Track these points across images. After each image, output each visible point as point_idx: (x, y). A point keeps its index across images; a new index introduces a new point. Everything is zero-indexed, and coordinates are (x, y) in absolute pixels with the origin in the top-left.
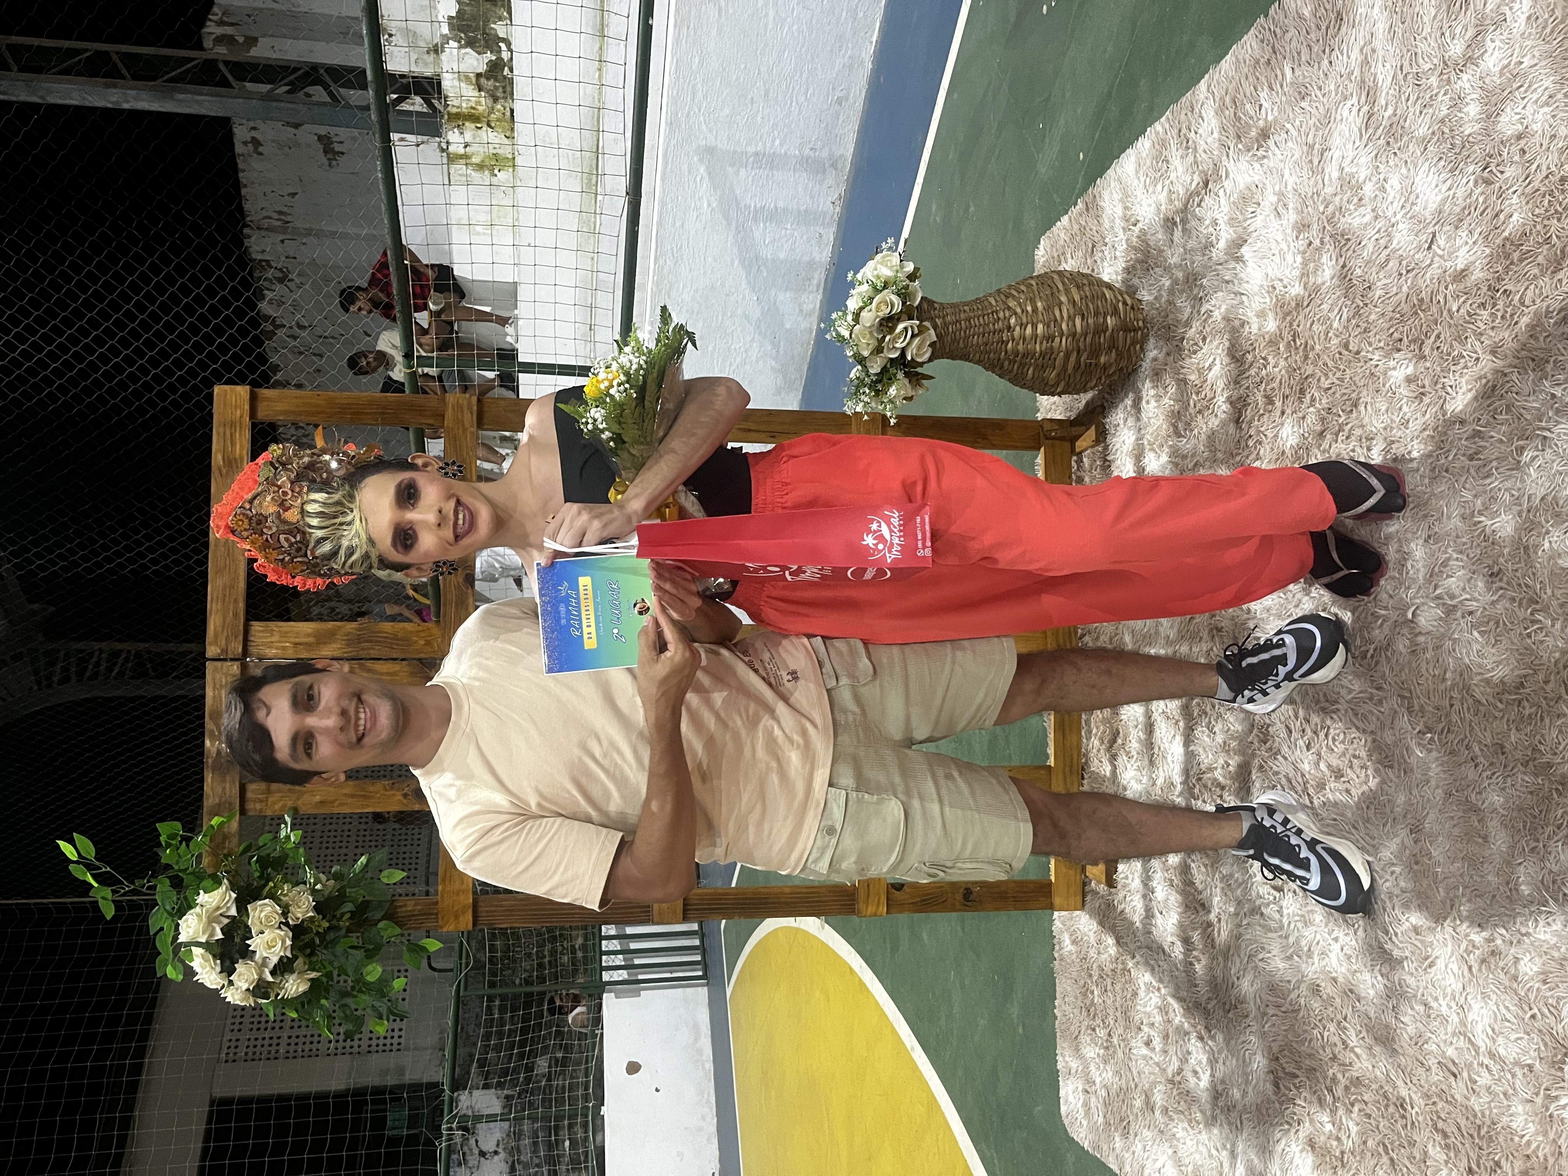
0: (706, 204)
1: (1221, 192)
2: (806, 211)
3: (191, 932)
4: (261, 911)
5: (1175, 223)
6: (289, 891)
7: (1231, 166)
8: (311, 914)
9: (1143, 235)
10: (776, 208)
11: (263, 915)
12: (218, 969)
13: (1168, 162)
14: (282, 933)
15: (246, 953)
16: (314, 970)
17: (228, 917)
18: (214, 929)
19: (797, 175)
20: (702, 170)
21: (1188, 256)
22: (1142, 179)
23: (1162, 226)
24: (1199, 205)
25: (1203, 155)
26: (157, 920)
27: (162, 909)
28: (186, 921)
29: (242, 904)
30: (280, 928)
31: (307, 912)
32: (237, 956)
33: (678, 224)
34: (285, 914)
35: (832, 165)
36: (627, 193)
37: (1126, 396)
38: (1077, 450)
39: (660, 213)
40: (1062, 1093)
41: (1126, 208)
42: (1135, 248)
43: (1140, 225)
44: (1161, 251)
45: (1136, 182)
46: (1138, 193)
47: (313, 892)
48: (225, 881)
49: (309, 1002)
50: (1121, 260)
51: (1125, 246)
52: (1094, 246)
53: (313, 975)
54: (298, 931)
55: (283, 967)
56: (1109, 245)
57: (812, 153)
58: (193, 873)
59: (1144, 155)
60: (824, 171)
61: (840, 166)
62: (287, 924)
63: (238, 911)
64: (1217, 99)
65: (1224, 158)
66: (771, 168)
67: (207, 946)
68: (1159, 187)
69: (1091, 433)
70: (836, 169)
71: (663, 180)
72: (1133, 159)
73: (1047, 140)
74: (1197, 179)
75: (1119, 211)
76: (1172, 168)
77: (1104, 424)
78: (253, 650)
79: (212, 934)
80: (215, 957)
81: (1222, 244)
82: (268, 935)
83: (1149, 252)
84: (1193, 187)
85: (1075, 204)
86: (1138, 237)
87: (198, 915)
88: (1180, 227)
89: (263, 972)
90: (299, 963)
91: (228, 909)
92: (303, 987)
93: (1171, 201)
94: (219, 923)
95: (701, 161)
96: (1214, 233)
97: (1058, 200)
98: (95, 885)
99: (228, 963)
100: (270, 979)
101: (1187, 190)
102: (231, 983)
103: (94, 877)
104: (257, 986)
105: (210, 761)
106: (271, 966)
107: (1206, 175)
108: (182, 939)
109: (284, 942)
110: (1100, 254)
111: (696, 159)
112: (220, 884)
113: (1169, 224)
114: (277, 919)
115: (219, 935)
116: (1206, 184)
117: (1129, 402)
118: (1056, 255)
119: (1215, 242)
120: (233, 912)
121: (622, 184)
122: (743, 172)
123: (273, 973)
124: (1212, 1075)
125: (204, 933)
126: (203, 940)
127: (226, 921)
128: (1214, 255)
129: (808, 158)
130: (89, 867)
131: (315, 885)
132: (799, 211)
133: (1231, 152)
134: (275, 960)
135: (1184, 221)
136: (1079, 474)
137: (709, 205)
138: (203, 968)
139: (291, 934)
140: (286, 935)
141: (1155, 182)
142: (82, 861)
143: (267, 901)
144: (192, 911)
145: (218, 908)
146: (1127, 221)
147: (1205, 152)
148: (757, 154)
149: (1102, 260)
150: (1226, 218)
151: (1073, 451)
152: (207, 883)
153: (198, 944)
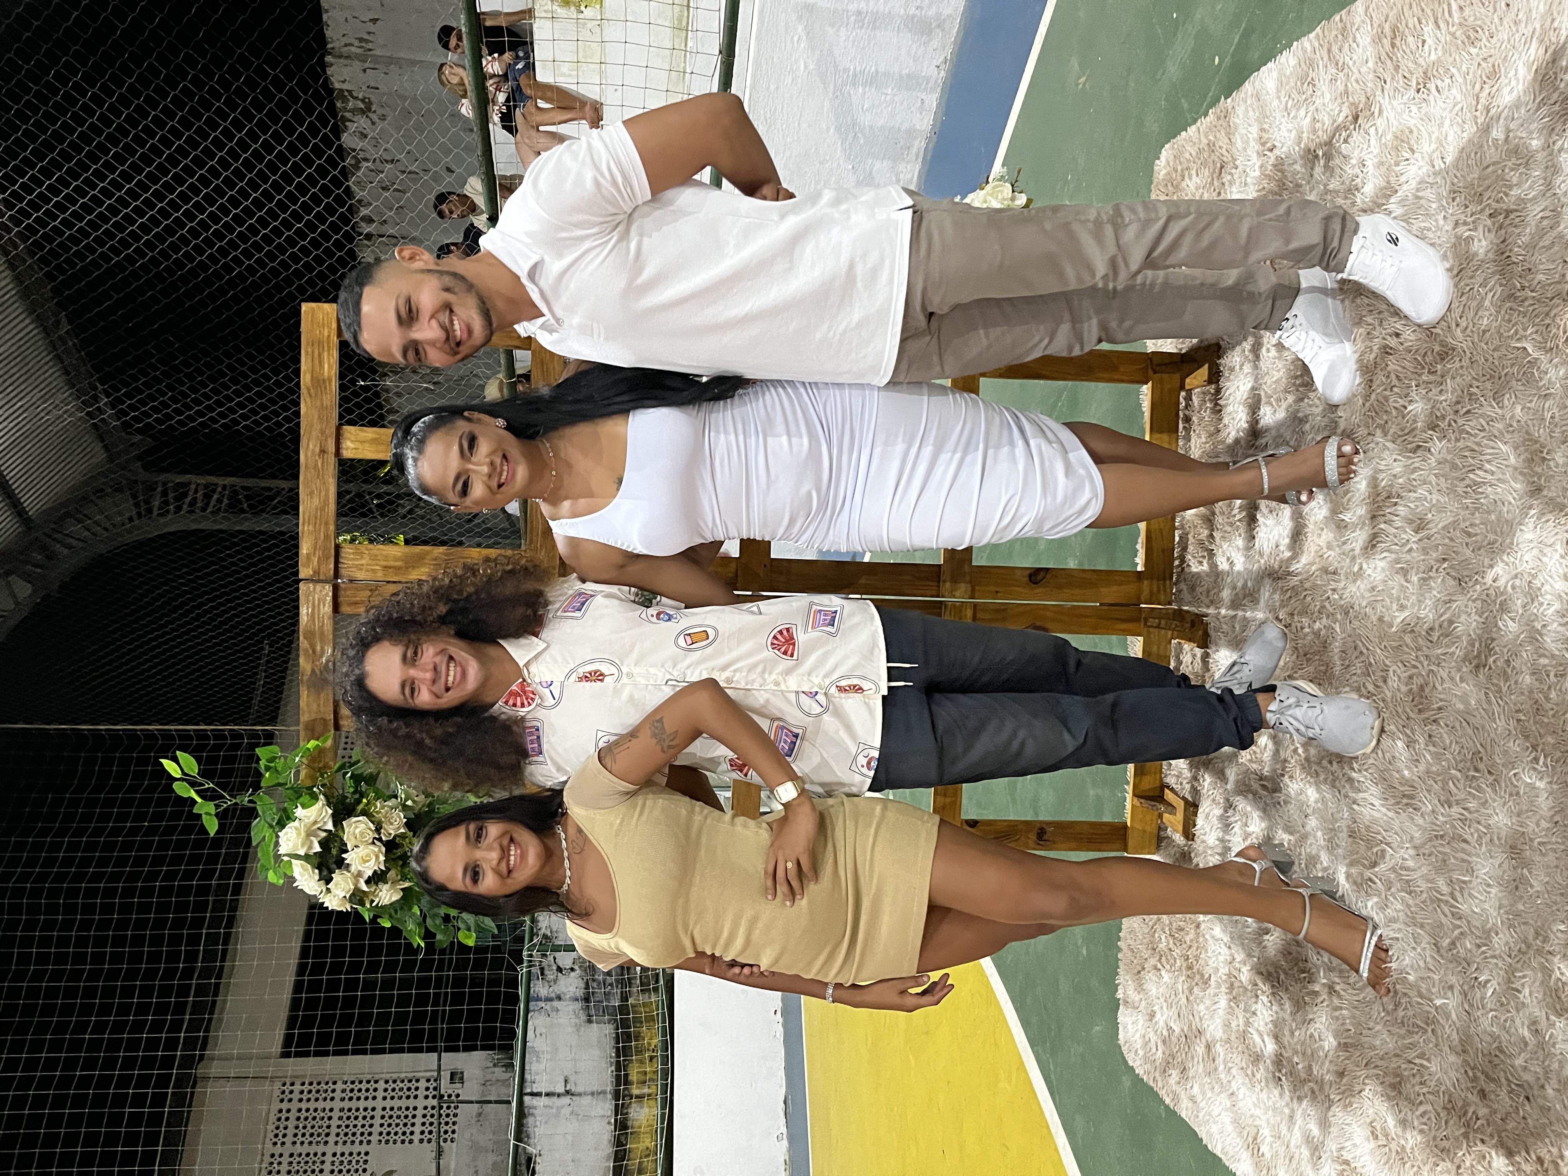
0: (802, 68)
1: (1372, 131)
2: (908, 75)
3: (291, 844)
4: (356, 827)
5: (1317, 156)
6: (383, 807)
7: (1385, 103)
8: (402, 830)
9: (1279, 165)
10: (877, 72)
11: (357, 831)
12: (317, 877)
13: (1314, 85)
14: (376, 849)
15: (341, 863)
16: (404, 878)
17: (325, 831)
18: (312, 842)
19: (901, 35)
20: (800, 28)
21: (1329, 197)
22: (1284, 100)
23: (1302, 158)
24: (1346, 141)
25: (1354, 84)
26: (259, 830)
27: (263, 822)
28: (286, 833)
29: (338, 820)
30: (373, 843)
31: (399, 828)
32: (334, 866)
33: (773, 87)
34: (378, 830)
35: (939, 26)
36: (720, 52)
37: (1245, 339)
38: (1187, 387)
39: (754, 76)
41: (1263, 130)
42: (1269, 178)
43: (1276, 152)
44: (1299, 186)
45: (1276, 103)
46: (1278, 114)
47: (405, 807)
48: (322, 797)
49: (401, 908)
50: (1252, 187)
51: (1257, 173)
52: (1222, 167)
53: (407, 884)
54: (391, 846)
55: (377, 878)
56: (1240, 168)
57: (918, 12)
58: (292, 788)
59: (1288, 73)
60: (931, 31)
61: (947, 26)
62: (380, 840)
63: (335, 825)
64: (1375, 25)
65: (1379, 93)
66: (874, 28)
67: (307, 858)
68: (1302, 112)
69: (1203, 372)
70: (943, 30)
71: (757, 37)
72: (1275, 75)
73: (1179, 36)
74: (1346, 111)
75: (1254, 131)
76: (1318, 93)
77: (1218, 366)
78: (343, 572)
79: (310, 848)
80: (314, 867)
81: (1369, 189)
82: (362, 851)
83: (1284, 184)
84: (1340, 119)
85: (1206, 114)
86: (1275, 166)
87: (296, 828)
88: (1322, 162)
89: (358, 881)
90: (392, 874)
91: (325, 823)
92: (396, 897)
93: (1315, 131)
94: (316, 836)
95: (800, 18)
96: (1361, 175)
97: (1186, 106)
98: (199, 800)
99: (325, 873)
100: (365, 888)
101: (1335, 121)
102: (328, 890)
103: (197, 792)
104: (353, 895)
105: (305, 678)
106: (366, 877)
107: (1357, 107)
108: (282, 850)
109: (377, 857)
110: (1229, 177)
111: (794, 17)
112: (317, 799)
113: (1310, 156)
114: (372, 835)
115: (317, 848)
116: (1356, 118)
117: (1247, 345)
118: (1179, 168)
119: (1360, 186)
120: (330, 826)
121: (714, 44)
122: (843, 32)
123: (368, 882)
125: (303, 845)
126: (302, 852)
127: (324, 834)
128: (1358, 200)
129: (914, 16)
130: (193, 784)
131: (406, 800)
132: (901, 76)
133: (1387, 87)
134: (370, 873)
135: (1328, 157)
136: (1187, 412)
137: (806, 67)
138: (302, 875)
139: (384, 849)
140: (380, 851)
141: (1297, 107)
142: (187, 778)
143: (361, 818)
144: (292, 824)
145: (315, 822)
146: (1263, 144)
147: (1357, 81)
148: (859, 13)
149: (1231, 183)
150: (1376, 160)
151: (1182, 387)
152: (305, 798)
153: (297, 857)
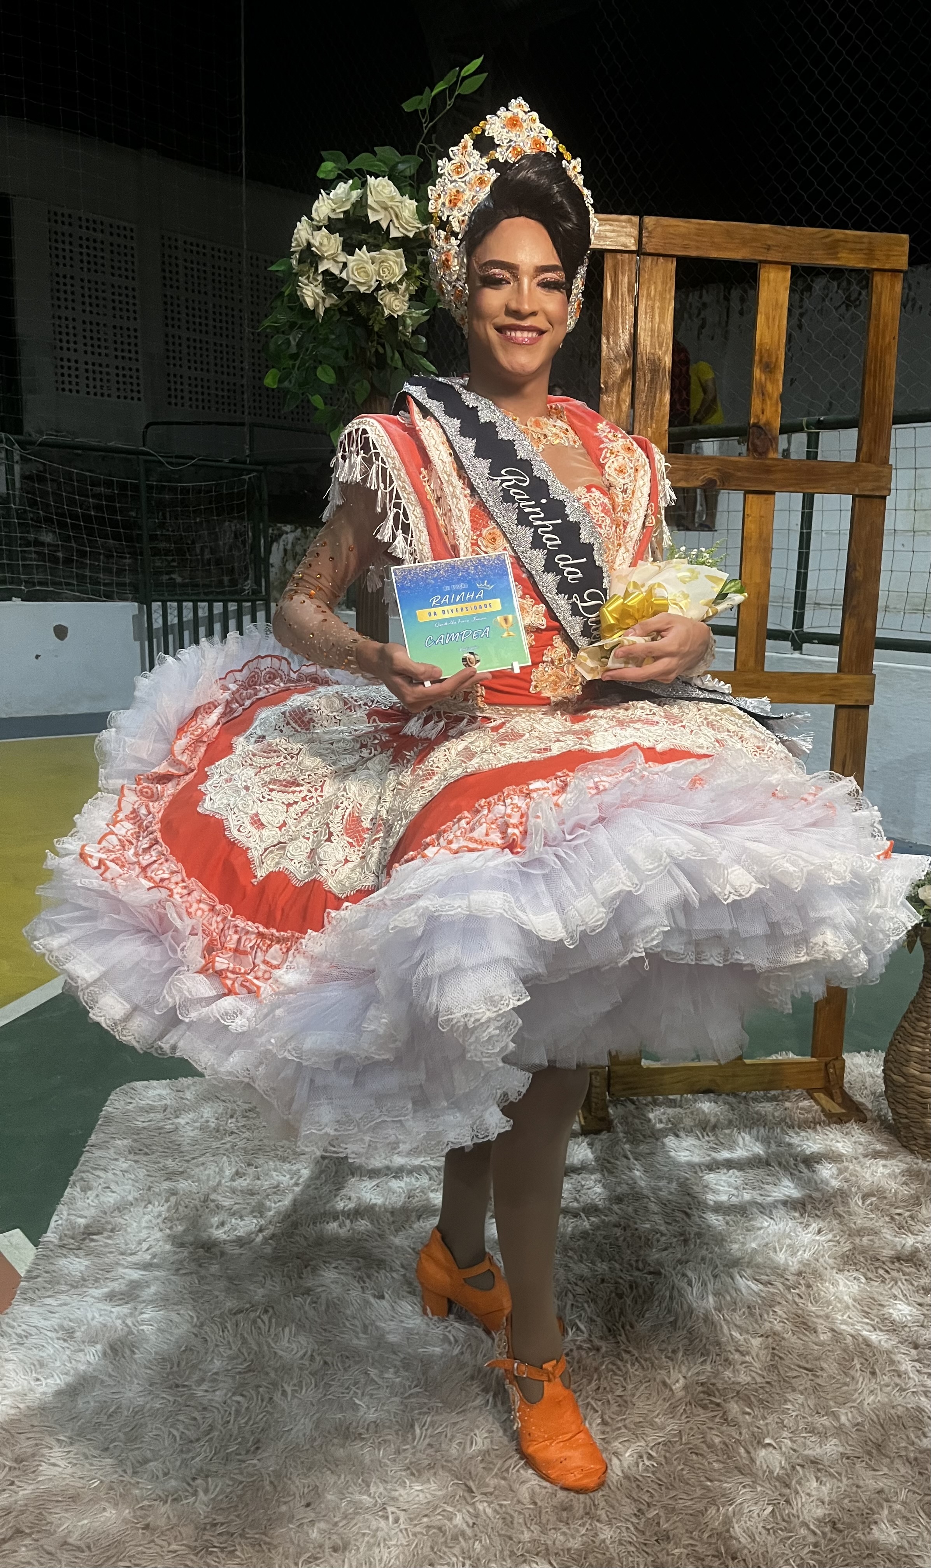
3: (377, 189)
4: (395, 262)
6: (408, 291)
8: (386, 313)
11: (391, 263)
12: (333, 216)
14: (372, 283)
17: (389, 229)
18: (379, 213)
26: (387, 155)
27: (396, 160)
28: (387, 185)
29: (402, 243)
30: (377, 281)
31: (388, 309)
32: (348, 236)
34: (389, 286)
38: (814, 1094)
40: (154, 1083)
47: (404, 316)
53: (319, 313)
54: (370, 299)
55: (333, 283)
62: (379, 288)
63: (395, 239)
67: (361, 205)
69: (837, 1109)
78: (649, 261)
79: (373, 210)
80: (348, 212)
82: (370, 268)
87: (392, 197)
89: (330, 262)
90: (336, 299)
91: (397, 229)
92: (310, 302)
94: (385, 219)
98: (434, 93)
99: (339, 226)
100: (321, 268)
102: (318, 228)
103: (441, 92)
104: (313, 255)
106: (336, 271)
108: (371, 180)
109: (362, 284)
112: (418, 222)
120: (394, 234)
123: (327, 272)
124: (225, 1242)
125: (375, 202)
126: (369, 201)
127: (385, 226)
134: (343, 274)
138: (336, 200)
139: (369, 291)
140: (369, 287)
142: (460, 81)
143: (404, 268)
144: (397, 191)
145: (399, 219)
151: (812, 1090)
153: (363, 196)
